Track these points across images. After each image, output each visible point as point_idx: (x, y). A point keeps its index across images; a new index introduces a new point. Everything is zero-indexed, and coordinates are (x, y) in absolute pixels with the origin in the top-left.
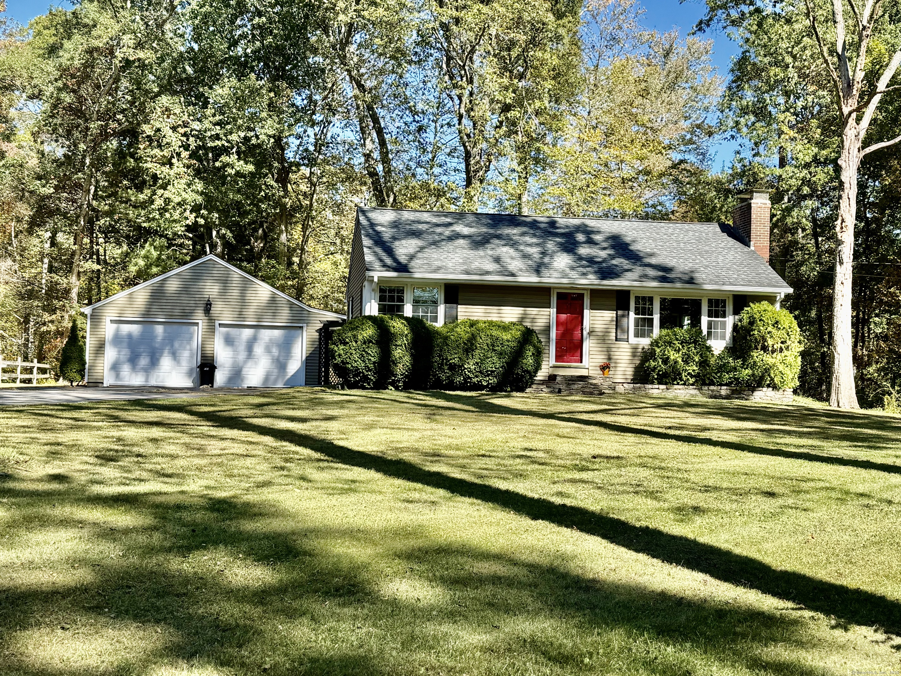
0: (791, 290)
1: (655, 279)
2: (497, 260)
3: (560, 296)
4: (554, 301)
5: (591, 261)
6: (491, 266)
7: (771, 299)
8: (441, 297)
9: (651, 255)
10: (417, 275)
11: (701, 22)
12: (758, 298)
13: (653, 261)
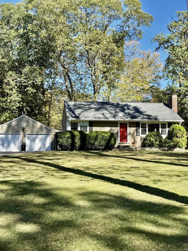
0: (183, 121)
1: (146, 118)
2: (103, 114)
3: (121, 124)
4: (119, 125)
5: (129, 114)
6: (101, 116)
7: (178, 123)
8: (88, 125)
9: (145, 112)
10: (81, 119)
11: (157, 48)
12: (175, 123)
13: (146, 113)
